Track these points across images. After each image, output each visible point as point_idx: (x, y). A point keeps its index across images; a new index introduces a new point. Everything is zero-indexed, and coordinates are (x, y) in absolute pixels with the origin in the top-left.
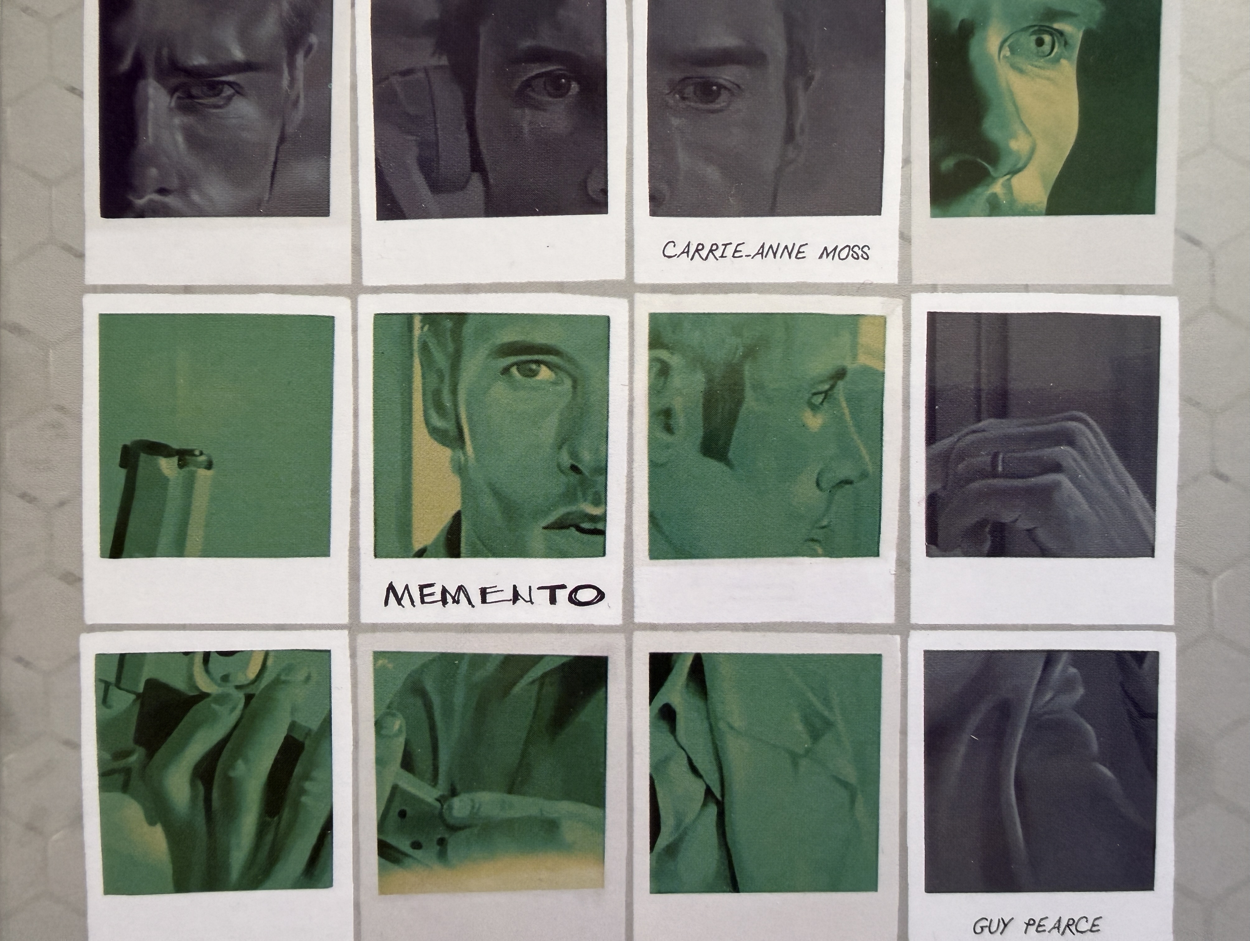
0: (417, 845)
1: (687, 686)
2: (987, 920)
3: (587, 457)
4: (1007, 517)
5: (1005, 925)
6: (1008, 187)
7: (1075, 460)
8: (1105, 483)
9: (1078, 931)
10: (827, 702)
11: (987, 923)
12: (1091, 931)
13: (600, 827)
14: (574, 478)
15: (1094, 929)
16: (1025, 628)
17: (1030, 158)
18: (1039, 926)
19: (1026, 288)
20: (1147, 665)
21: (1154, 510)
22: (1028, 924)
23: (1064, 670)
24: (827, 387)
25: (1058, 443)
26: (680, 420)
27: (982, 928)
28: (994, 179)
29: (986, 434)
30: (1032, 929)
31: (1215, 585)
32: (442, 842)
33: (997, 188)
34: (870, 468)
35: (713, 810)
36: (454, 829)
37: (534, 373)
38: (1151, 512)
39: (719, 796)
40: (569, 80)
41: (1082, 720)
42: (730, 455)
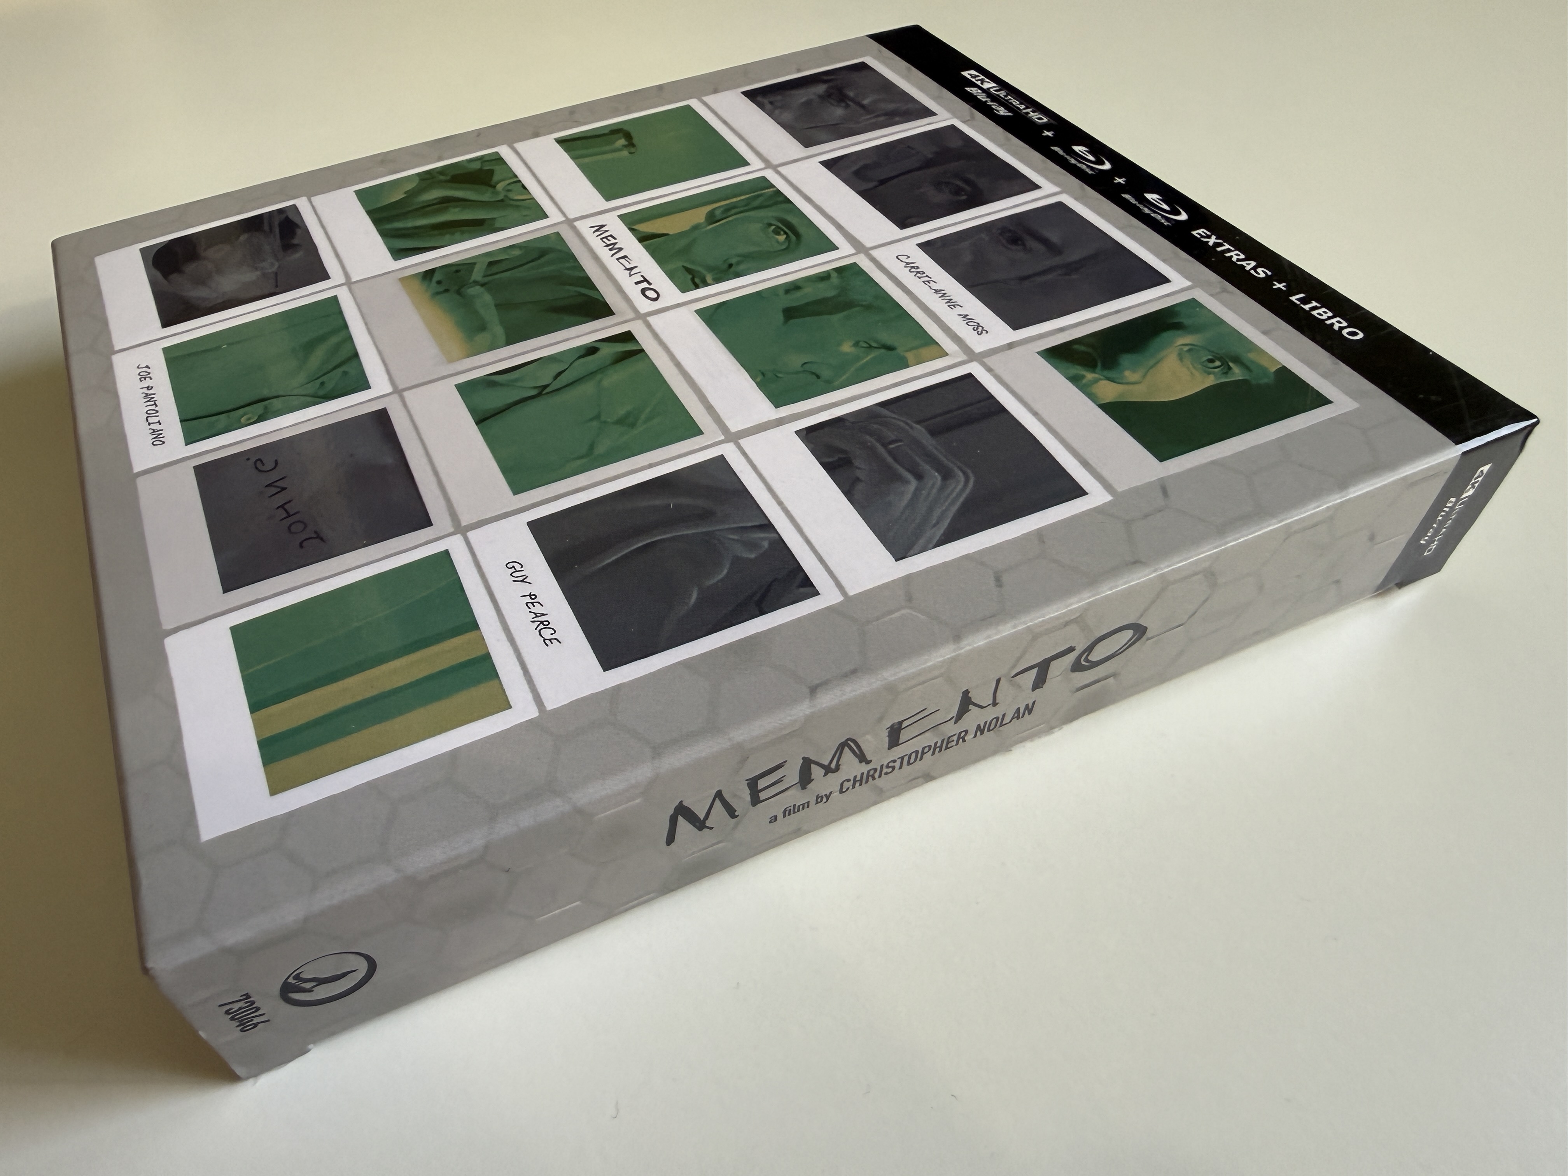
0: (439, 282)
1: (617, 353)
2: (522, 567)
3: (742, 267)
4: (857, 463)
5: (522, 581)
6: (1096, 381)
7: (933, 485)
8: (930, 510)
9: (540, 631)
10: (649, 419)
11: (518, 567)
12: (545, 640)
13: (492, 347)
14: (725, 266)
15: (548, 642)
16: (780, 503)
17: (1127, 383)
18: (532, 603)
19: (1035, 414)
20: (802, 590)
21: (934, 547)
22: (530, 595)
23: (763, 539)
24: (874, 345)
25: (938, 471)
26: (798, 294)
27: (513, 567)
28: (1094, 372)
29: (910, 430)
30: (528, 599)
31: (904, 611)
32: (447, 291)
33: (1090, 376)
34: (836, 383)
35: (533, 392)
36: (459, 292)
37: (779, 234)
38: (931, 546)
39: (544, 392)
40: (965, 195)
41: (728, 566)
42: (792, 321)
